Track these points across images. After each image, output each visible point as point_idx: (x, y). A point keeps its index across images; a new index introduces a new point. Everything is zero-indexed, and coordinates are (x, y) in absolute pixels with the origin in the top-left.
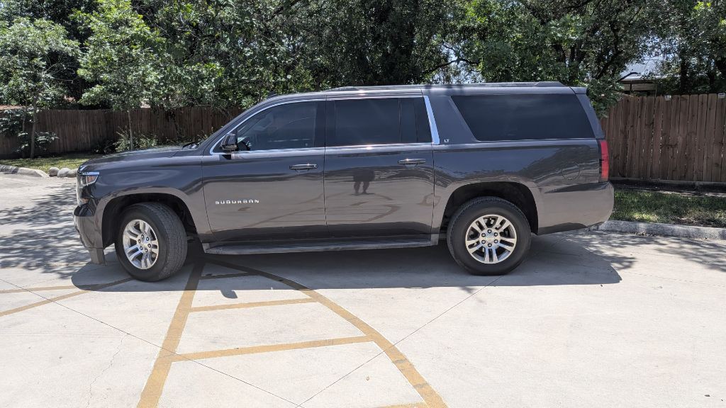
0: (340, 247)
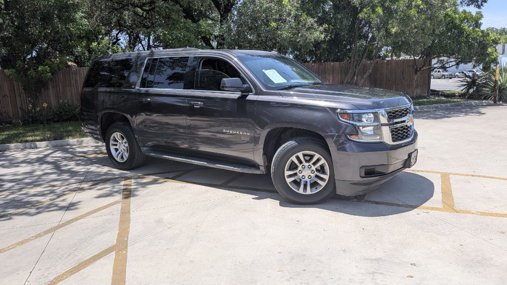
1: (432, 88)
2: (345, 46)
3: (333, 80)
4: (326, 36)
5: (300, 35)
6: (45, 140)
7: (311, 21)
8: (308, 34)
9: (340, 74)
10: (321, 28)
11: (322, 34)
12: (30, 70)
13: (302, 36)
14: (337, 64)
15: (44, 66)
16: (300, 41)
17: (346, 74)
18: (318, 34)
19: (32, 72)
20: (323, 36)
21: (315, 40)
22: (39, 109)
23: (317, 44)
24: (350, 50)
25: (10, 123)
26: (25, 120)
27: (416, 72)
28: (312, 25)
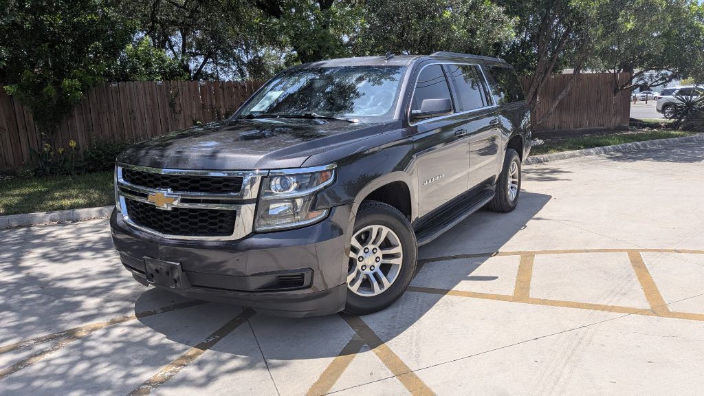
1: (632, 116)
6: (95, 206)
12: (46, 86)
15: (72, 79)
19: (50, 90)
22: (62, 150)
25: (13, 173)
26: (38, 169)
27: (616, 91)
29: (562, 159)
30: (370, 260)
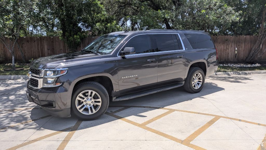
0: (162, 90)
2: (255, 25)
3: (245, 47)
4: (241, 18)
5: (222, 18)
7: (230, 9)
8: (227, 18)
9: (250, 44)
10: (237, 14)
11: (238, 17)
13: (223, 19)
14: (248, 36)
16: (221, 22)
17: (255, 43)
18: (235, 17)
20: (238, 19)
21: (233, 21)
23: (234, 24)
24: (258, 28)
28: (231, 11)
29: (259, 73)
30: (89, 102)
